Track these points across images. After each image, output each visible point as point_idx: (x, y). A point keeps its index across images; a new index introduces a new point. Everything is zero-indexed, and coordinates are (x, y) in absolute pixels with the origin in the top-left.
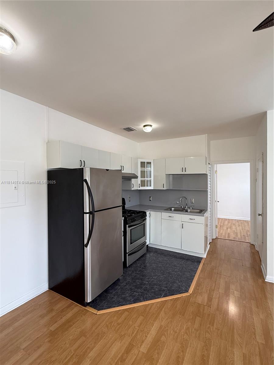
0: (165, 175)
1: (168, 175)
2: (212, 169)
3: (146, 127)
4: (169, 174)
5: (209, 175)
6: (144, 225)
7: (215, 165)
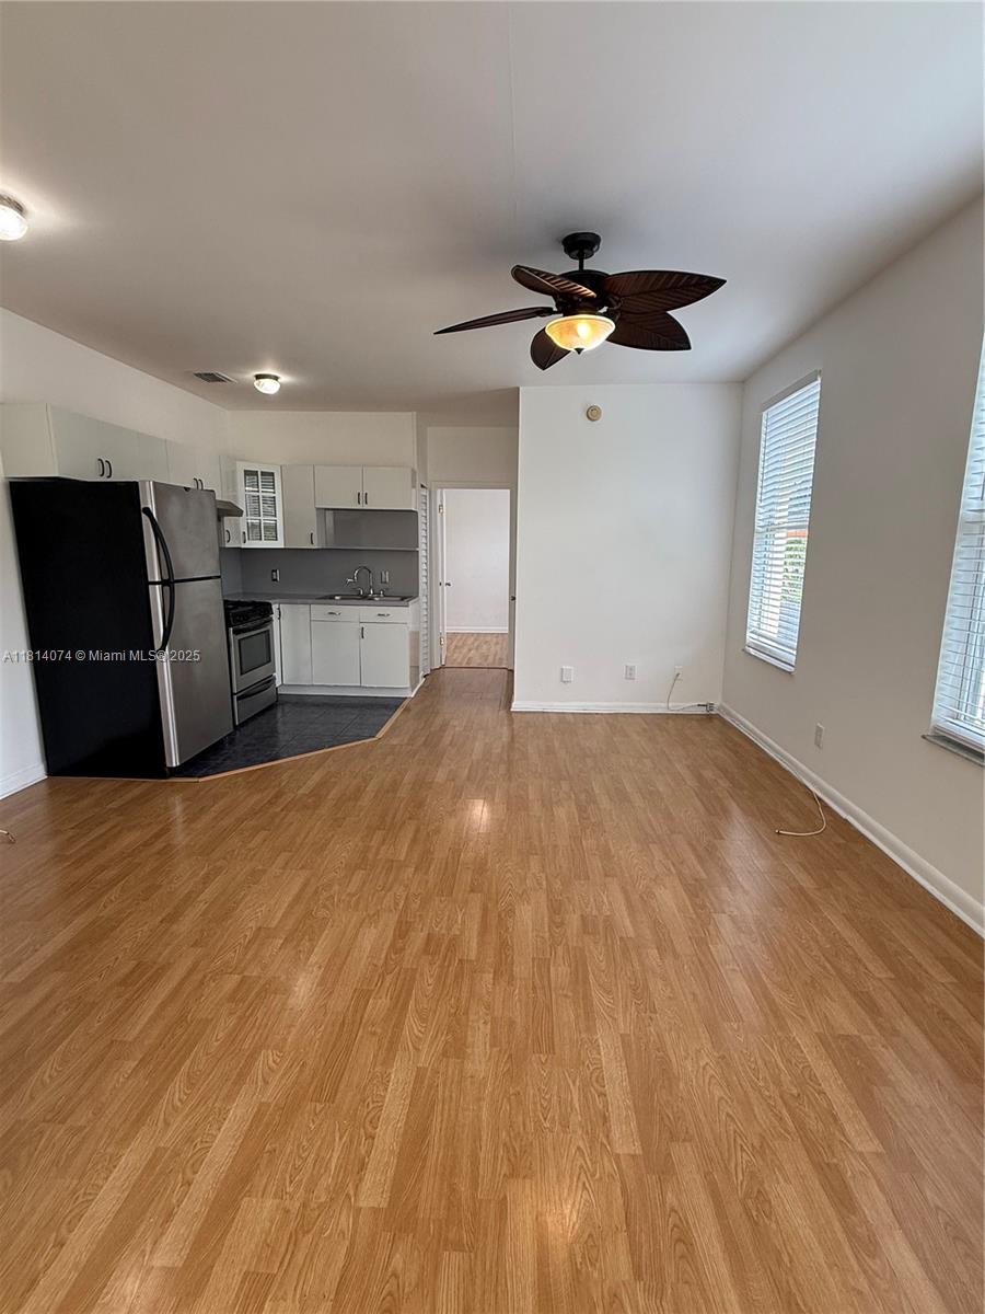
0: (315, 512)
1: (323, 511)
2: (430, 501)
3: (262, 381)
4: (326, 509)
5: (421, 514)
6: (268, 636)
7: (439, 491)
